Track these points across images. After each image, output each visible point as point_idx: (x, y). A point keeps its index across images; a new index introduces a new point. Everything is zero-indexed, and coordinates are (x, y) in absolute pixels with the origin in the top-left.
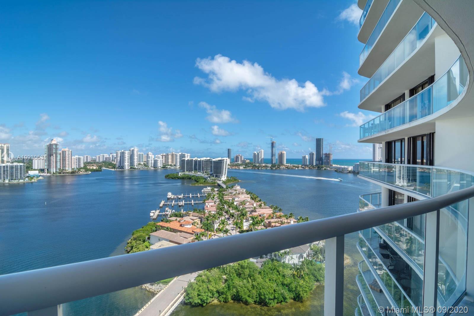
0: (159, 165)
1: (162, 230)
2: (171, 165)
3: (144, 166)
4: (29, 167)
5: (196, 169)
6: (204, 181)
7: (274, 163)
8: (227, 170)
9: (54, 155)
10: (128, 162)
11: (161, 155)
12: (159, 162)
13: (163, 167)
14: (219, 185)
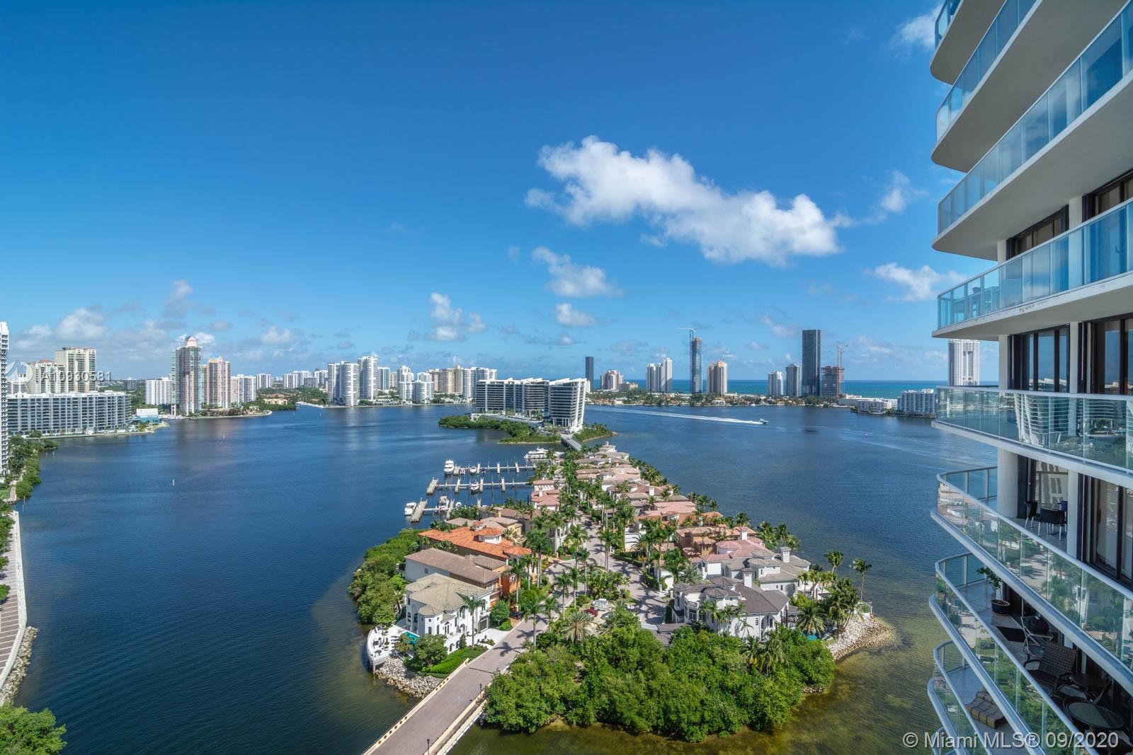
0: (426, 397)
1: (433, 549)
2: (452, 396)
3: (390, 398)
4: (138, 400)
5: (510, 406)
6: (531, 434)
7: (697, 390)
8: (583, 406)
9: (192, 373)
10: (355, 389)
11: (430, 373)
12: (425, 388)
13: (434, 401)
14: (565, 445)
